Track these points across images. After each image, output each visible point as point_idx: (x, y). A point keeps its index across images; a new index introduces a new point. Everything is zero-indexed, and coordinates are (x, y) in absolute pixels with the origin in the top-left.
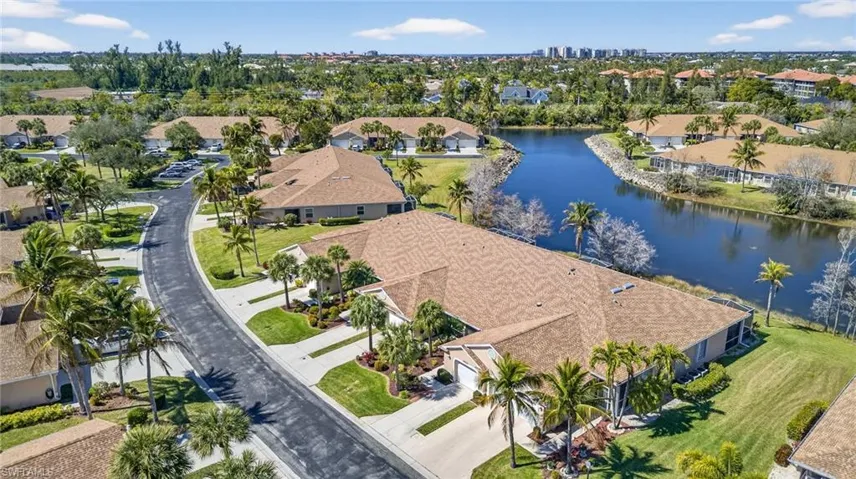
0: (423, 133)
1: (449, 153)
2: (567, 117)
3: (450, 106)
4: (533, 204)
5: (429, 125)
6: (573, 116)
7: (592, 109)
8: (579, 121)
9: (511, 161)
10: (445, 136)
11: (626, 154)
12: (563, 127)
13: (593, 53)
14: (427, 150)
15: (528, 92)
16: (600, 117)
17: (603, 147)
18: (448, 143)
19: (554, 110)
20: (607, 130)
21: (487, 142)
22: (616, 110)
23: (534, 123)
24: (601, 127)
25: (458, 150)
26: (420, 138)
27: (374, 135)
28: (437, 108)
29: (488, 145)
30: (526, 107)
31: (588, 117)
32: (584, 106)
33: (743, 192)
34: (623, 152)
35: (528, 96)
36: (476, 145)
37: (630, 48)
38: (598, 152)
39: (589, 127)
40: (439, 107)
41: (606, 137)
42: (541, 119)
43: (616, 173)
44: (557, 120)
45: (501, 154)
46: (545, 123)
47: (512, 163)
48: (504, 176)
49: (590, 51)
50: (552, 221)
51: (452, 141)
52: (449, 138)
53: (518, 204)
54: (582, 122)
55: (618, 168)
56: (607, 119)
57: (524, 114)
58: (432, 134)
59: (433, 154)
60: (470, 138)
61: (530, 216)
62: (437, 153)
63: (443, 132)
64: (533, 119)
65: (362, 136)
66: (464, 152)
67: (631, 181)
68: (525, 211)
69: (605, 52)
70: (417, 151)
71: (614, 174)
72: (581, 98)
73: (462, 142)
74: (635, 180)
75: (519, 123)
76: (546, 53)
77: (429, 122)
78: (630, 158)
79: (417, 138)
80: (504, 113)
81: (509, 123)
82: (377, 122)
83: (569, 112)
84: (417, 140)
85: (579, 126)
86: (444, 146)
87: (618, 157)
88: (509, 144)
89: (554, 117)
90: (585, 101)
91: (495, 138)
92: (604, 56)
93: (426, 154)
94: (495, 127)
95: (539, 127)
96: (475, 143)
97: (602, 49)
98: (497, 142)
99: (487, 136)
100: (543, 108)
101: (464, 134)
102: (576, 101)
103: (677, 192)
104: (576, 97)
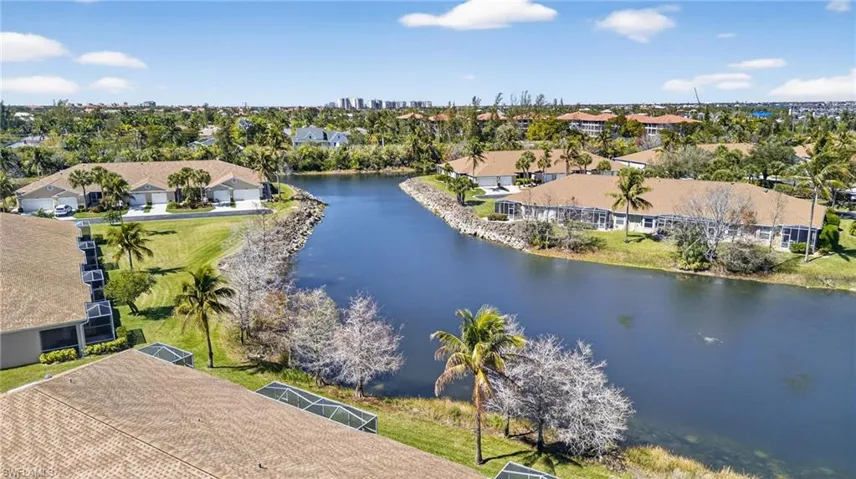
0: (176, 183)
1: (218, 209)
2: (373, 159)
3: (226, 148)
4: (359, 306)
5: (186, 170)
6: (381, 158)
7: (401, 150)
8: (388, 163)
9: (310, 215)
10: (211, 185)
11: (459, 199)
12: (370, 171)
13: (384, 105)
14: (185, 206)
15: (325, 135)
16: (410, 159)
17: (424, 192)
18: (217, 195)
19: (356, 152)
20: (419, 173)
21: (275, 191)
22: (427, 151)
23: (336, 167)
24: (412, 170)
25: (232, 204)
26: (174, 189)
27: (95, 188)
28: (208, 152)
29: (277, 196)
30: (323, 149)
31: (398, 159)
32: (391, 147)
33: (628, 242)
34: (454, 196)
35: (326, 138)
36: (259, 196)
37: (417, 101)
38: (420, 198)
39: (400, 170)
40: (212, 150)
41: (425, 179)
42: (343, 162)
43: (452, 224)
44: (363, 163)
45: (296, 206)
46: (348, 168)
47: (312, 219)
48: (301, 240)
49: (381, 102)
50: (396, 340)
51: (224, 192)
52: (218, 188)
53: (328, 309)
54: (391, 165)
55: (452, 217)
56: (419, 161)
57: (322, 156)
58: (191, 183)
59: (194, 212)
60: (247, 186)
61: (354, 331)
62: (201, 210)
63: (207, 179)
64: (334, 162)
65: (75, 191)
66: (240, 206)
67: (475, 234)
68: (342, 319)
69: (394, 103)
70: (170, 207)
71: (449, 226)
72: (385, 139)
73: (237, 194)
74: (481, 232)
75: (317, 168)
76: (339, 104)
77: (188, 166)
78: (463, 205)
79: (169, 189)
80: (297, 156)
81: (305, 168)
82: (98, 169)
83: (375, 153)
84: (168, 193)
85: (389, 168)
86: (211, 200)
87: (448, 204)
88: (306, 193)
89: (359, 159)
90: (388, 141)
91: (287, 186)
92: (394, 107)
93: (184, 212)
94: (288, 174)
95: (343, 172)
96: (258, 193)
97: (391, 101)
98: (291, 190)
99: (275, 184)
100: (345, 149)
101: (240, 182)
102: (381, 143)
103: (543, 247)
104: (379, 138)
